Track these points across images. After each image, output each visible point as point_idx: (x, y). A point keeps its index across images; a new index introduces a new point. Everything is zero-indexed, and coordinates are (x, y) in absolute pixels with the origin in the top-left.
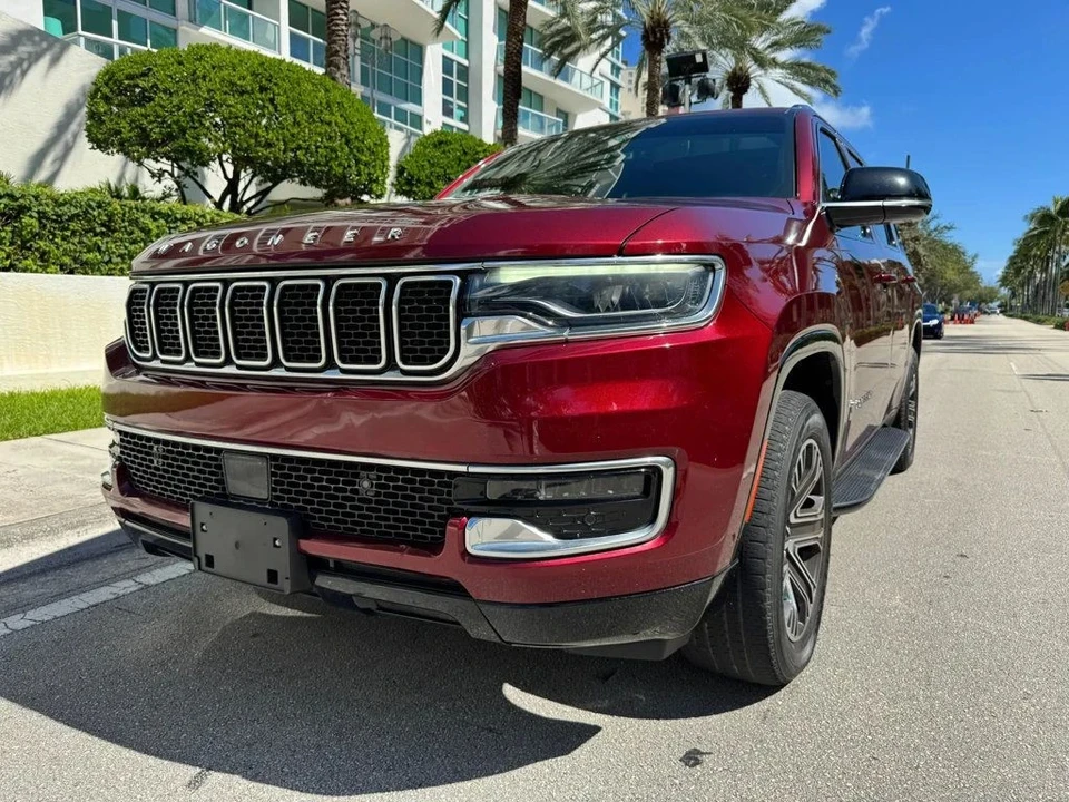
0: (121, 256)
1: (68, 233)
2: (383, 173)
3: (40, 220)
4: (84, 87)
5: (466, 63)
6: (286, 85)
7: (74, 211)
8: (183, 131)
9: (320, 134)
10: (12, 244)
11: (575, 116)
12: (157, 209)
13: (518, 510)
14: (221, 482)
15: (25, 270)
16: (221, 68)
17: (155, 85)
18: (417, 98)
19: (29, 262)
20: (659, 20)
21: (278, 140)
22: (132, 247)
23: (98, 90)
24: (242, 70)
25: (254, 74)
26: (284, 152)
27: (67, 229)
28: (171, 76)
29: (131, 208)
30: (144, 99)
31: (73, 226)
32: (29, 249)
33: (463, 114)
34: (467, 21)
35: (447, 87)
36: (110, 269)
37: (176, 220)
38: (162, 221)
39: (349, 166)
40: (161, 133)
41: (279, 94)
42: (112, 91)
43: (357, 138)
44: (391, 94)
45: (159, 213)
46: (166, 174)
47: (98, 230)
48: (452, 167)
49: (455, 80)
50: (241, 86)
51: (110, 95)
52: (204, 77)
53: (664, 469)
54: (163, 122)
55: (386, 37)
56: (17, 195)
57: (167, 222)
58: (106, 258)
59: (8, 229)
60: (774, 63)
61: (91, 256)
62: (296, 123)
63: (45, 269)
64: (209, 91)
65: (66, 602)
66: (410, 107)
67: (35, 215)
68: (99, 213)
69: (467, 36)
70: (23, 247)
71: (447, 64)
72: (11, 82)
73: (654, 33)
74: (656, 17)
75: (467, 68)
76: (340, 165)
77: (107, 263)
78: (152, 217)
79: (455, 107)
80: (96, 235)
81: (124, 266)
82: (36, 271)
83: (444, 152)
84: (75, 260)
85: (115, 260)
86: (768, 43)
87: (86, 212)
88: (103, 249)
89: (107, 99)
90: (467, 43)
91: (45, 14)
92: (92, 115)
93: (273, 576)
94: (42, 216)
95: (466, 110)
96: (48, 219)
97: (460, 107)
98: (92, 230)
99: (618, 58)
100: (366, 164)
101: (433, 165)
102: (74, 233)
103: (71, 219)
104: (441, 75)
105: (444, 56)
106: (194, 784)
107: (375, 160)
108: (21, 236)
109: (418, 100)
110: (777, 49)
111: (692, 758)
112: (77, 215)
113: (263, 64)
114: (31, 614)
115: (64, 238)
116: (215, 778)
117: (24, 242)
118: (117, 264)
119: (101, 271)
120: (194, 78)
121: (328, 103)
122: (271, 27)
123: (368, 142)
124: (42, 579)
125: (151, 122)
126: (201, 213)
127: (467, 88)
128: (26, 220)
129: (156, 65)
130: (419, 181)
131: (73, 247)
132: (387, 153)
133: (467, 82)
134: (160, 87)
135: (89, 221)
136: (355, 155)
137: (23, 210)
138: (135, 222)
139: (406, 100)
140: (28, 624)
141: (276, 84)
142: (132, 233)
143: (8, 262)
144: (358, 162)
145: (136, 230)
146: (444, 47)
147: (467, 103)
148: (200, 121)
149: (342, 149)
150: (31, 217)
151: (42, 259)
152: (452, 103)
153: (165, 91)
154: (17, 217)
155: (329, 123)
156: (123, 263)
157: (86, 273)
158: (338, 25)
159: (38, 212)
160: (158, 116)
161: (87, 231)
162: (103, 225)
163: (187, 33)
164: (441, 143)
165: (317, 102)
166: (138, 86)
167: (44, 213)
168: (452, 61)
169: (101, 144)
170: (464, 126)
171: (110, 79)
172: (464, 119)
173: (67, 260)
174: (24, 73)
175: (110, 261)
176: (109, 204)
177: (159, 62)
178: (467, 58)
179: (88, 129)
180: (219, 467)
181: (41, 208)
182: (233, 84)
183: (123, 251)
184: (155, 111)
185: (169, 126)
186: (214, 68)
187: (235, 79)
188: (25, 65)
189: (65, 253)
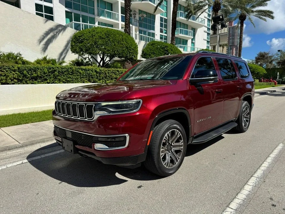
0: (75, 79)
1: (64, 75)
2: (136, 54)
3: (58, 72)
4: (71, 36)
5: (166, 18)
6: (113, 36)
7: (65, 70)
8: (90, 48)
9: (120, 47)
10: (53, 78)
11: (197, 29)
12: (82, 68)
13: (102, 142)
14: (66, 135)
15: (56, 83)
16: (98, 33)
17: (84, 38)
18: (153, 29)
19: (56, 81)
20: (217, 3)
21: (110, 49)
22: (77, 77)
23: (73, 40)
24: (103, 33)
25: (105, 34)
26: (112, 52)
27: (64, 74)
28: (87, 36)
29: (77, 69)
30: (82, 42)
31: (65, 73)
32: (56, 78)
33: (165, 32)
34: (167, 7)
35: (161, 25)
36: (73, 82)
37: (87, 70)
38: (84, 71)
39: (128, 54)
40: (85, 49)
41: (111, 38)
42: (75, 40)
43: (129, 47)
44: (147, 28)
45: (83, 69)
46: (87, 58)
47: (70, 74)
48: (155, 50)
49: (163, 23)
50: (102, 37)
51: (75, 41)
52: (95, 35)
53: (127, 136)
54: (86, 47)
55: (142, 16)
56: (54, 68)
57: (85, 71)
58: (72, 80)
59: (52, 75)
60: (253, 12)
61: (69, 79)
62: (115, 45)
63: (60, 83)
64: (95, 39)
65: (52, 153)
66: (152, 31)
67: (57, 71)
68: (71, 70)
69: (167, 11)
70: (55, 78)
71: (161, 19)
72: (56, 36)
73: (216, 7)
74: (216, 2)
75: (167, 19)
76: (125, 54)
77: (72, 81)
78: (82, 70)
79: (164, 30)
80: (70, 75)
81: (76, 81)
82: (58, 83)
83: (153, 46)
84: (66, 80)
85: (74, 80)
86: (251, 6)
87: (68, 70)
88: (72, 77)
89: (74, 42)
90: (167, 13)
91: (66, 18)
92: (72, 46)
93: (71, 151)
94: (59, 72)
95: (166, 31)
96: (60, 72)
97: (165, 30)
98: (69, 74)
99: (210, 12)
100: (132, 53)
101: (150, 50)
102: (65, 75)
103: (65, 72)
104: (160, 22)
105: (161, 17)
106: (60, 183)
107: (134, 52)
108: (55, 76)
109: (154, 29)
110: (254, 8)
111: (140, 187)
112: (66, 71)
113: (108, 31)
114: (45, 155)
115: (63, 76)
116: (63, 183)
117: (55, 77)
118: (74, 81)
119: (71, 82)
120: (93, 36)
121: (122, 39)
122: (117, 15)
123: (132, 47)
124: (49, 149)
125: (83, 47)
126: (92, 68)
127: (167, 25)
128: (56, 73)
129: (85, 34)
130: (147, 54)
131: (65, 78)
132: (137, 49)
133: (167, 23)
134: (85, 39)
135: (68, 72)
136: (129, 51)
137: (55, 71)
138: (78, 71)
139: (151, 30)
140: (44, 157)
141: (110, 36)
142: (77, 74)
143: (52, 82)
144: (130, 52)
145: (78, 73)
146: (161, 15)
147: (167, 29)
148: (93, 46)
149: (126, 50)
150: (57, 72)
151: (59, 80)
152: (163, 29)
153: (86, 40)
154: (54, 72)
155: (123, 44)
156: (76, 80)
157: (68, 83)
158: (127, 17)
159: (58, 71)
160: (85, 46)
161: (68, 74)
162: (71, 72)
163: (97, 18)
164: (153, 44)
165: (120, 39)
166: (80, 39)
167: (59, 71)
168: (163, 18)
169: (73, 52)
170: (166, 35)
171: (75, 37)
172: (166, 33)
173: (64, 80)
174: (59, 34)
175: (73, 80)
176: (73, 68)
177: (85, 33)
178: (167, 17)
179: (71, 49)
180: (65, 132)
181: (59, 70)
182: (101, 37)
183: (75, 78)
184: (84, 44)
185: (87, 48)
186: (97, 33)
187: (101, 36)
188: (59, 32)
189: (64, 79)
